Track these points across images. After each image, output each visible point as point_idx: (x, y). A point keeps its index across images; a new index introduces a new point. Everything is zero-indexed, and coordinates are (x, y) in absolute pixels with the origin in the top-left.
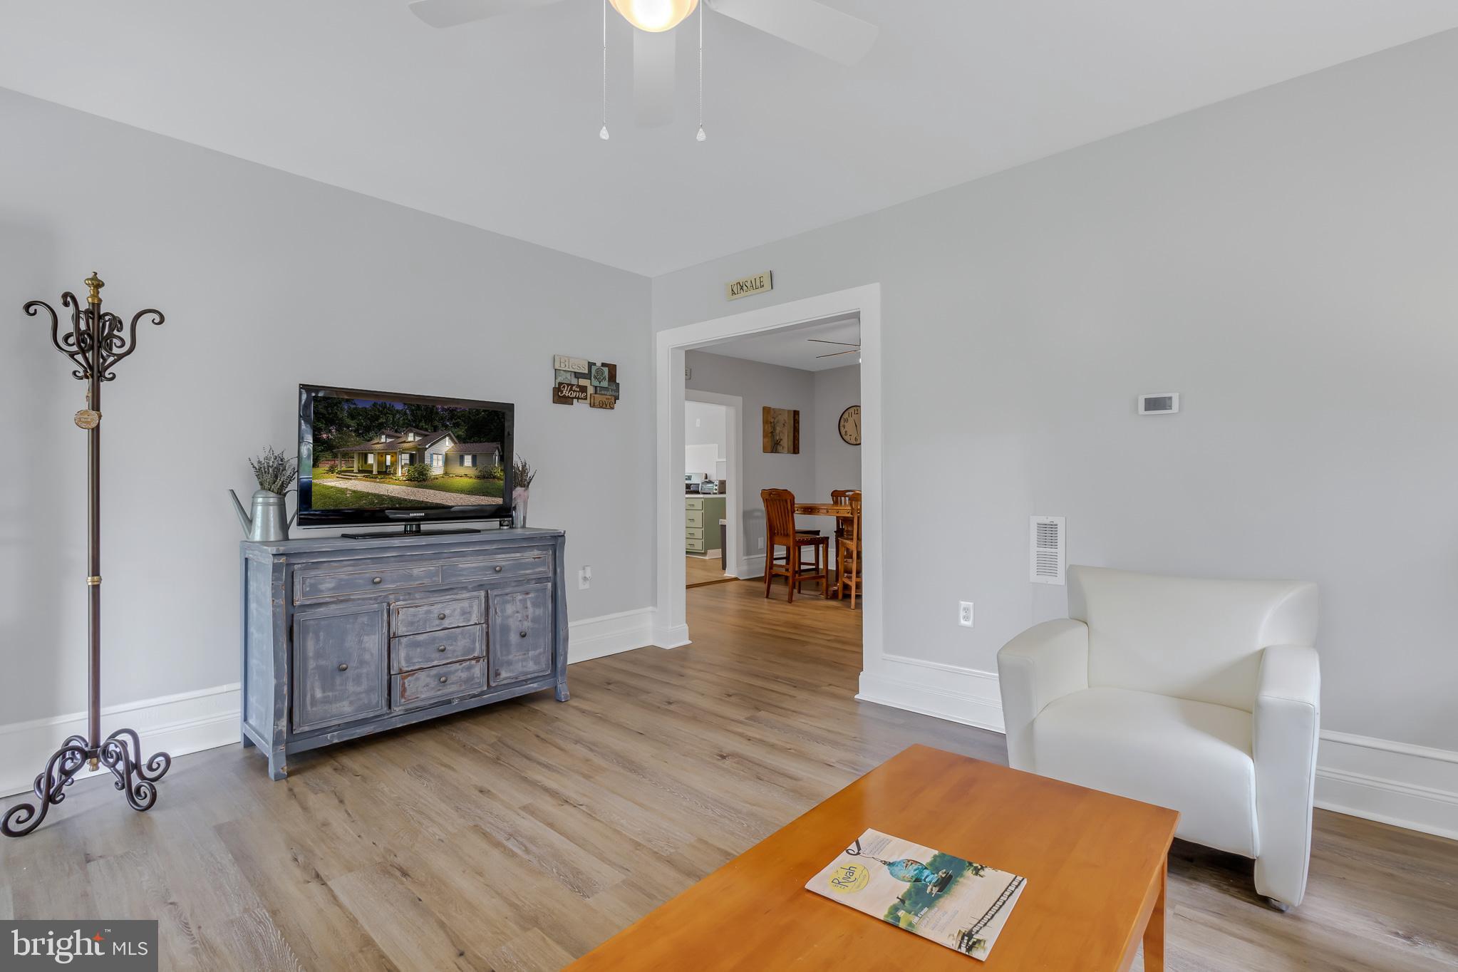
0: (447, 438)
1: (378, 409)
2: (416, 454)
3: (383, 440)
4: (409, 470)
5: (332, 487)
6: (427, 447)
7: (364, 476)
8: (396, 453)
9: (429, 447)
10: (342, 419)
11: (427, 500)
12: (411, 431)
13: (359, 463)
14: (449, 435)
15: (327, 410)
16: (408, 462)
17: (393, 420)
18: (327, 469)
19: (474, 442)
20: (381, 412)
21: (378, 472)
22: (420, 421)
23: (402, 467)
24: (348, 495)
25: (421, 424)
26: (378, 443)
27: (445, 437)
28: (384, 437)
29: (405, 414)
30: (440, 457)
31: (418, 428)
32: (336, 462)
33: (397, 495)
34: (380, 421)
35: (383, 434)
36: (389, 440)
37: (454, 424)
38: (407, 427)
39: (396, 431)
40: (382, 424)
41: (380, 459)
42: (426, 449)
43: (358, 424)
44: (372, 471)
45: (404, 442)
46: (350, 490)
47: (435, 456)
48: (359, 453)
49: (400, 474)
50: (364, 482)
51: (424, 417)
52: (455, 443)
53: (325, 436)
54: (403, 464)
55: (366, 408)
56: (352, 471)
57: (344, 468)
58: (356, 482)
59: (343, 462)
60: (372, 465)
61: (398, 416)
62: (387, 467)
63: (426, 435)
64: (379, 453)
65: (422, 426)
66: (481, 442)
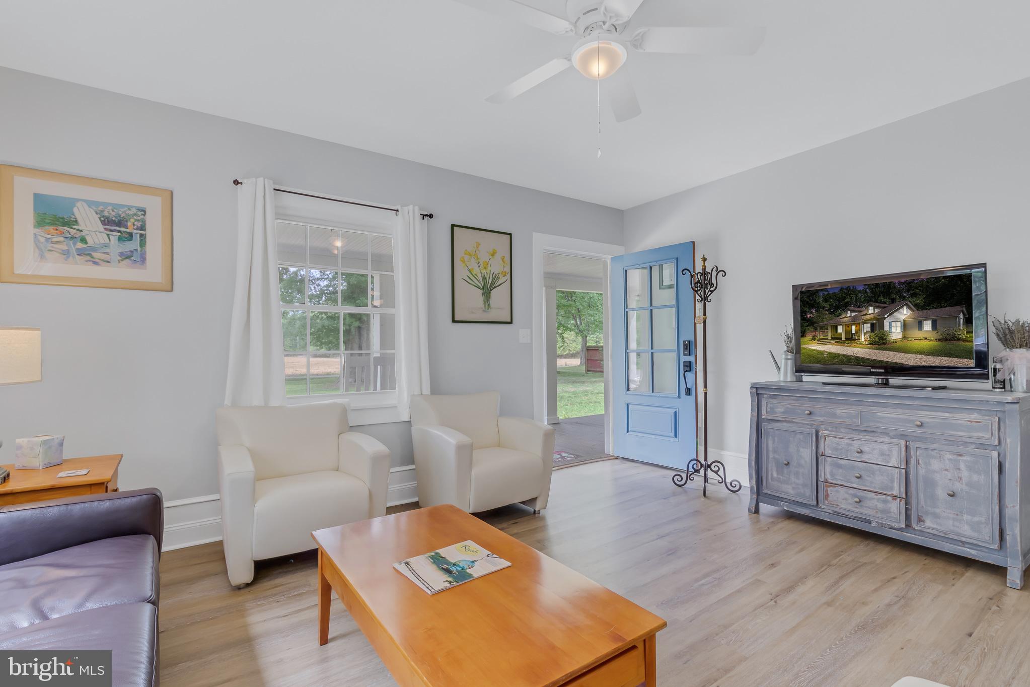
0: (905, 308)
1: (845, 292)
2: (876, 323)
3: (849, 314)
4: (870, 337)
5: (814, 350)
6: (886, 316)
7: (836, 342)
8: (859, 323)
9: (888, 316)
10: (818, 303)
11: (888, 360)
12: (871, 305)
13: (832, 332)
14: (906, 305)
15: (809, 298)
16: (869, 330)
17: (856, 298)
18: (811, 338)
19: (933, 308)
20: (846, 294)
21: (846, 338)
22: (879, 296)
23: (865, 334)
24: (825, 356)
25: (880, 299)
26: (845, 317)
27: (903, 307)
28: (849, 312)
29: (866, 292)
30: (899, 324)
31: (877, 302)
32: (817, 333)
33: (861, 356)
34: (846, 301)
35: (849, 310)
36: (853, 314)
37: (911, 294)
38: (867, 303)
39: (859, 307)
40: (847, 303)
41: (847, 329)
42: (885, 318)
43: (830, 305)
44: (841, 338)
45: (866, 314)
46: (827, 352)
47: (893, 324)
48: (832, 326)
49: (863, 340)
50: (837, 347)
51: (882, 292)
52: (913, 311)
53: (808, 316)
54: (865, 332)
55: (835, 293)
56: (827, 339)
57: (822, 337)
58: (830, 346)
59: (821, 333)
60: (841, 334)
61: (860, 295)
62: (852, 334)
63: (885, 307)
64: (846, 325)
65: (881, 300)
66: (941, 307)
